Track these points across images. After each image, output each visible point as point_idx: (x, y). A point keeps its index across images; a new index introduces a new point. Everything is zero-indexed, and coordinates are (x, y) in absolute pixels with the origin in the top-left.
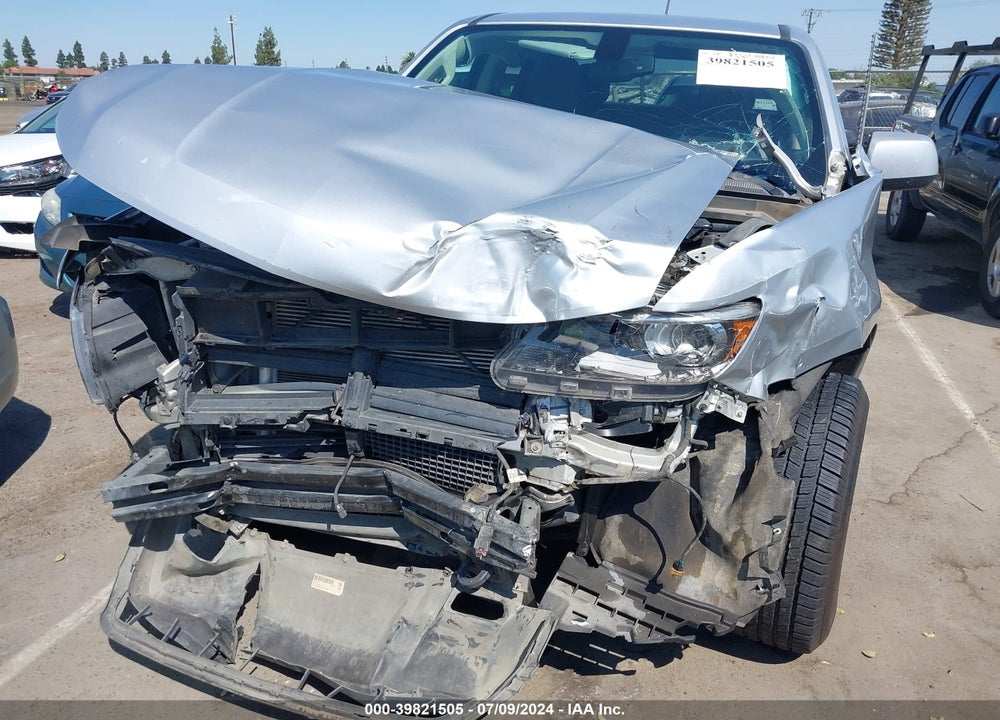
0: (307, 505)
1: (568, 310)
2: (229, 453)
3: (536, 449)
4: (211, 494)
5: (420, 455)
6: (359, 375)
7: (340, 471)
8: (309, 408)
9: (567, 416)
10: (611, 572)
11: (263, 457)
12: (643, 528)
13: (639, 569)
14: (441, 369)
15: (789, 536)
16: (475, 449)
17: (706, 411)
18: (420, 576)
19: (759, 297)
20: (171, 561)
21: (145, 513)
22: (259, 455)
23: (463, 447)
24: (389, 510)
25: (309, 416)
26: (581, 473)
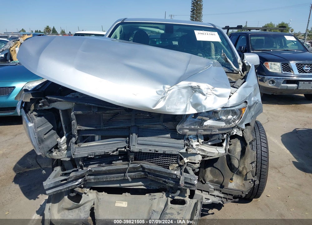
0: (115, 179)
1: (205, 109)
2: (87, 166)
3: (191, 151)
4: (80, 180)
5: (153, 157)
6: (134, 134)
7: (127, 166)
8: (118, 147)
9: (197, 140)
10: (209, 185)
11: (99, 165)
12: (217, 170)
13: (217, 182)
14: (158, 130)
15: (256, 166)
16: (172, 153)
17: (234, 134)
18: (154, 196)
19: (247, 101)
20: (63, 206)
21: (58, 191)
22: (97, 165)
23: (169, 153)
24: (142, 177)
25: (119, 149)
26: (204, 157)
